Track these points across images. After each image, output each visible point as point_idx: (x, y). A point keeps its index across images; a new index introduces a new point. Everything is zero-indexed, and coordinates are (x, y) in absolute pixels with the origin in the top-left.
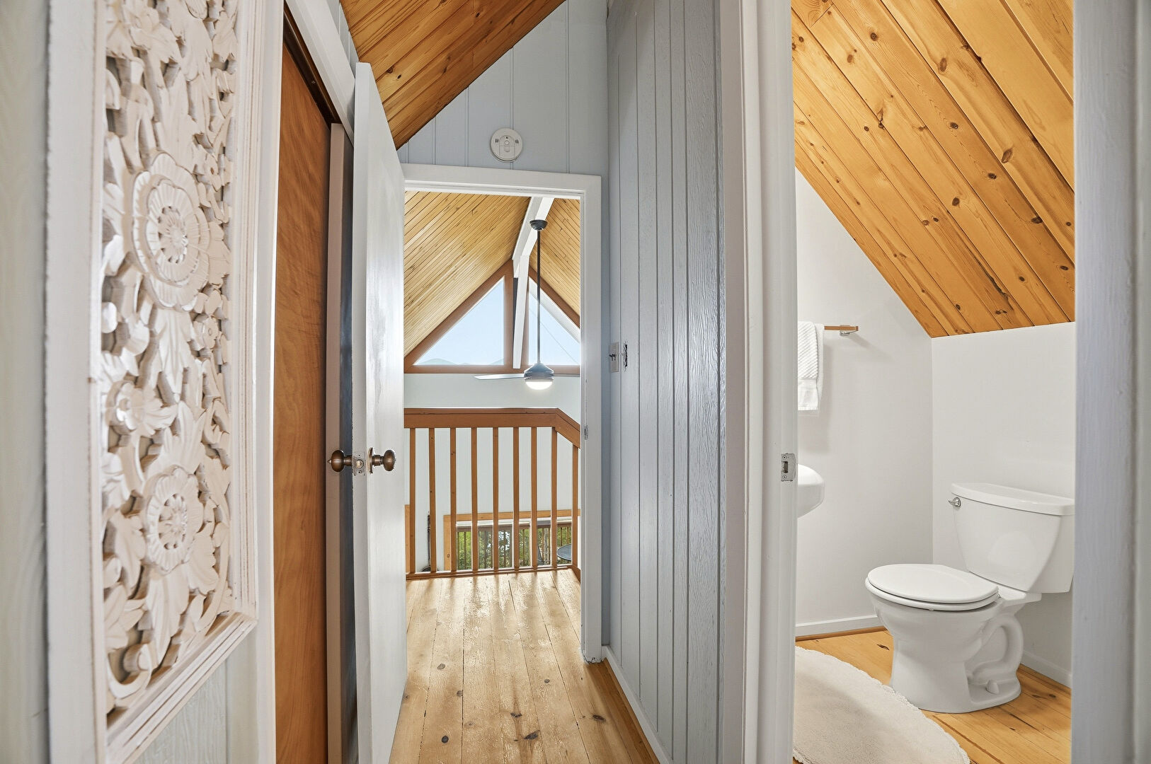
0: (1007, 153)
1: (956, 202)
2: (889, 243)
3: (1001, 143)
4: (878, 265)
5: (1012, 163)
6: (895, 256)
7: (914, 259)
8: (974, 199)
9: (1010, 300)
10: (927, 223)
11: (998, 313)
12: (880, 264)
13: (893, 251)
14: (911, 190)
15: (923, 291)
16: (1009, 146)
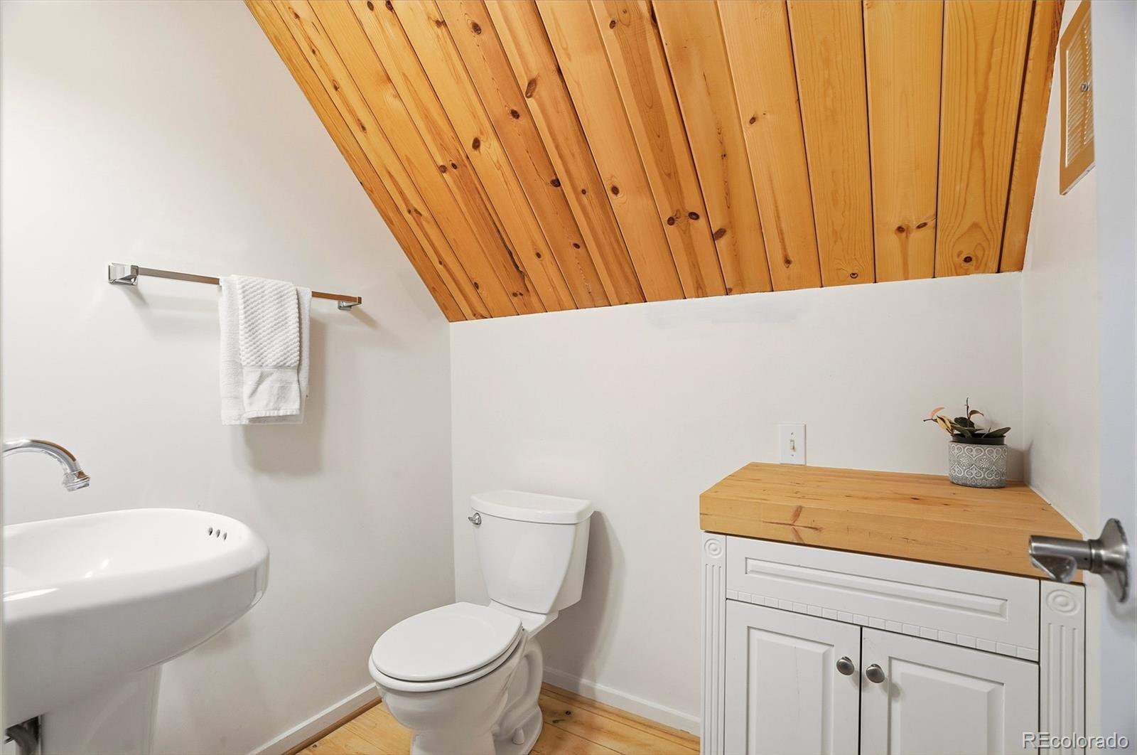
0: (532, 83)
1: (476, 144)
2: (401, 193)
3: (527, 69)
4: (389, 222)
5: (536, 100)
6: (409, 212)
7: (429, 217)
8: (495, 143)
9: (526, 279)
10: (443, 169)
11: (515, 295)
12: (392, 222)
13: (407, 206)
14: (427, 117)
15: (441, 263)
16: (534, 74)
